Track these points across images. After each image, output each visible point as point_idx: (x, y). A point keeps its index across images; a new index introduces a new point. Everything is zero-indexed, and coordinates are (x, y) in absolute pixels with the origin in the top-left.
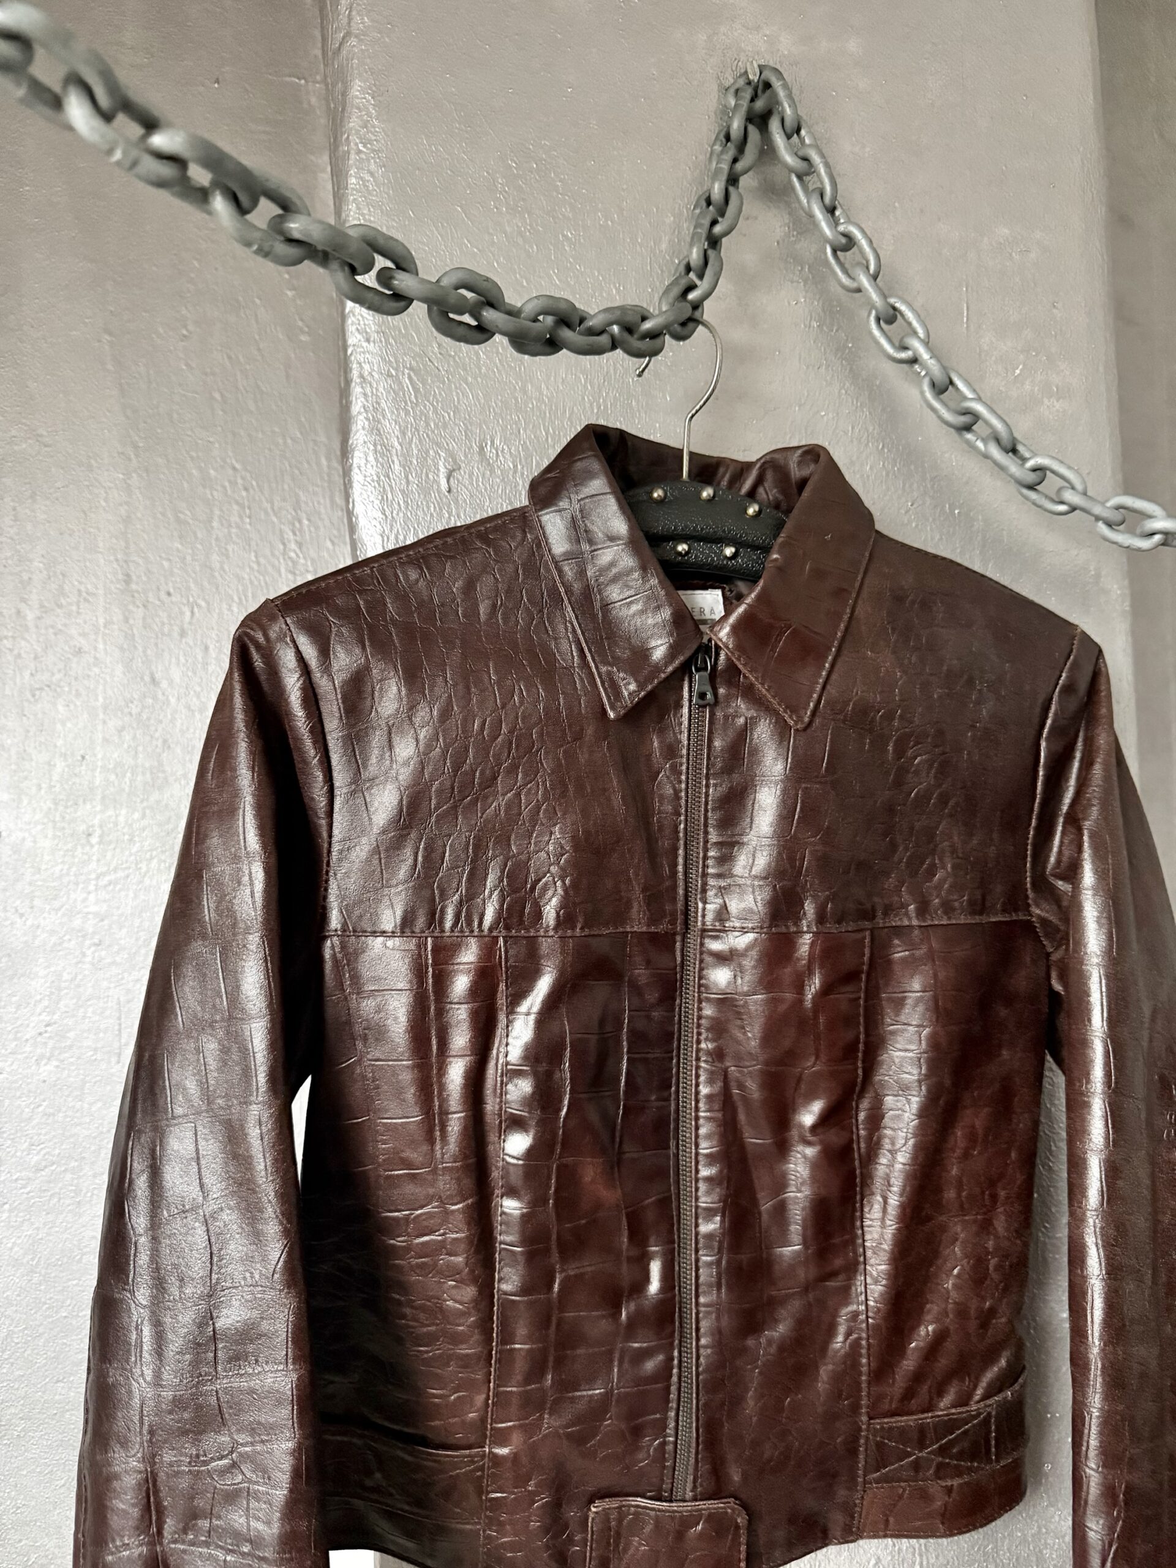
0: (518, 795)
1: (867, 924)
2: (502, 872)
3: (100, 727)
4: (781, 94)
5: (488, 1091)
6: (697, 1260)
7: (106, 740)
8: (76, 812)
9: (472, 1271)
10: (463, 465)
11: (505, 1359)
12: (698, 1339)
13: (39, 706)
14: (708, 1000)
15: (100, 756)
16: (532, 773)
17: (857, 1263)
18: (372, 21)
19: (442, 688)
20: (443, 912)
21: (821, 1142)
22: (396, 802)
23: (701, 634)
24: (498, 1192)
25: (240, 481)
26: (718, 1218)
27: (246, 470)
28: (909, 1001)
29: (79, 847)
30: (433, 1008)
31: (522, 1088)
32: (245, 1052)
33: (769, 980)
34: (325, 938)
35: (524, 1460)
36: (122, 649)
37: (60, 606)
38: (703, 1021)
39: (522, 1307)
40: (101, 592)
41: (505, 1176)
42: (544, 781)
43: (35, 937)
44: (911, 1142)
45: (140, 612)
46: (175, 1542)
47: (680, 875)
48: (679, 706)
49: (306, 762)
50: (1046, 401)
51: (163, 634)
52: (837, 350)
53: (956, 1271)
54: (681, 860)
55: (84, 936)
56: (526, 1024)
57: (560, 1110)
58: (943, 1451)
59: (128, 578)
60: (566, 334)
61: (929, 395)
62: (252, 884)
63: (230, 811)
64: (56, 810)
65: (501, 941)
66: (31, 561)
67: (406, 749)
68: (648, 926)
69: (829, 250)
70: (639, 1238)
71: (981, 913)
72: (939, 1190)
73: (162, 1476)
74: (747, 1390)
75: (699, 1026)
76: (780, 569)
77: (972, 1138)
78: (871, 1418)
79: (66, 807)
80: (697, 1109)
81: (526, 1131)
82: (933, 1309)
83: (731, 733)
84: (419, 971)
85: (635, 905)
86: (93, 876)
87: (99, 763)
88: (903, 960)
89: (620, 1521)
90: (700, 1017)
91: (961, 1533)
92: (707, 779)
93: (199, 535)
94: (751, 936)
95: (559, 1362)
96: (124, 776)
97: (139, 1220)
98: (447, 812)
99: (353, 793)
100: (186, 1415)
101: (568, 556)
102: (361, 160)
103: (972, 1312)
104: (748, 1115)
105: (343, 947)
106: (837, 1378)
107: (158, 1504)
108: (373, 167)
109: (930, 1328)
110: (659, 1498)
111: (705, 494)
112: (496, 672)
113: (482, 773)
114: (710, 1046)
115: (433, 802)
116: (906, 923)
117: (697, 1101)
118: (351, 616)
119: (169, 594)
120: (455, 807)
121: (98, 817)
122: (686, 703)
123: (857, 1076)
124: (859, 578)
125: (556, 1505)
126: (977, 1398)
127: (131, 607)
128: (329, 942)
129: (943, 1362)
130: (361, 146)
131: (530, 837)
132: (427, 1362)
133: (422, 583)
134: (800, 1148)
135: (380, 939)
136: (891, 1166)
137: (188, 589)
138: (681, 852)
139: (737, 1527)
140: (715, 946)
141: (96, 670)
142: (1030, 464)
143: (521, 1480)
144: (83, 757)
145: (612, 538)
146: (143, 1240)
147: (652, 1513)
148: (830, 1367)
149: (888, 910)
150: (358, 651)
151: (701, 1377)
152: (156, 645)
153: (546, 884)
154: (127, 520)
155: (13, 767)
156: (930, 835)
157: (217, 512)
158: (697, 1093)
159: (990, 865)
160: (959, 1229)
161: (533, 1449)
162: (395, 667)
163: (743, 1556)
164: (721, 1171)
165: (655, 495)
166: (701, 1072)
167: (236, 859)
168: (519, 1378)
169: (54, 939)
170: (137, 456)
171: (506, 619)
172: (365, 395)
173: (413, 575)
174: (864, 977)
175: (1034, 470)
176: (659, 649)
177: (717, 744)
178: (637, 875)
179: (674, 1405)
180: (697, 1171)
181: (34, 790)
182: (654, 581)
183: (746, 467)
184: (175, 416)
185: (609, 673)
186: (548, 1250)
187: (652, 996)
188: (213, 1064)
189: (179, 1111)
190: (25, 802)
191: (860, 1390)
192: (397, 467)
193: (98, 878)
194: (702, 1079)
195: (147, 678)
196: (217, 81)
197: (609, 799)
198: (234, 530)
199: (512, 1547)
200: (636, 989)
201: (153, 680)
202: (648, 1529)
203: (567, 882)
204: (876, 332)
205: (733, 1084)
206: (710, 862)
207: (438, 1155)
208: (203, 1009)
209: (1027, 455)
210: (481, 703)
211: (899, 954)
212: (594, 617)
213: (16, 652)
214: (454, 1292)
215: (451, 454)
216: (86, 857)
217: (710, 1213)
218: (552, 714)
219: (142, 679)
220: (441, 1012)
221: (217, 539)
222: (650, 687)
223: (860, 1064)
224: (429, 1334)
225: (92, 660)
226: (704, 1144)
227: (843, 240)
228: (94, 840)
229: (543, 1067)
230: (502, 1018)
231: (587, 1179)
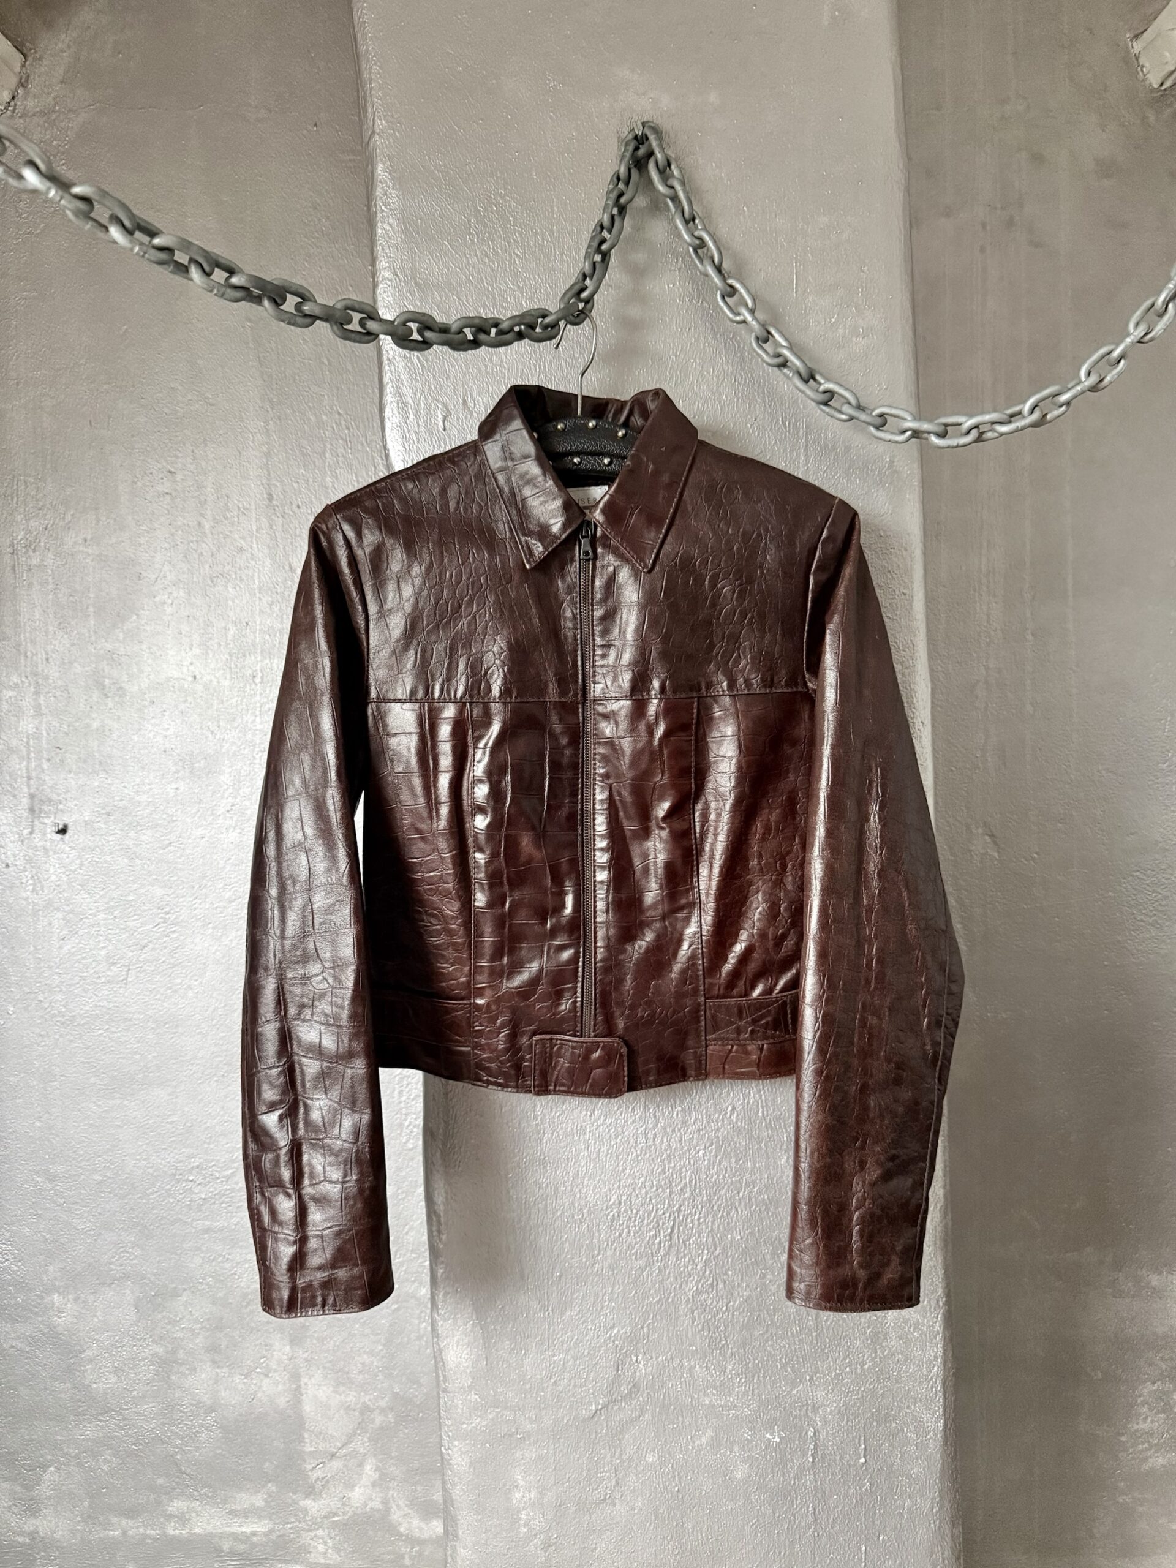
0: (475, 616)
1: (695, 694)
2: (467, 664)
3: (257, 603)
4: (654, 144)
5: (465, 793)
6: (595, 897)
7: (261, 612)
8: (244, 661)
9: (457, 893)
10: (453, 412)
11: (479, 945)
12: (595, 943)
13: (217, 588)
14: (599, 743)
15: (258, 623)
16: (482, 605)
17: (694, 903)
18: (387, 122)
19: (426, 554)
20: (433, 688)
21: (670, 827)
22: (403, 623)
23: (584, 514)
24: (472, 850)
25: (343, 423)
26: (606, 872)
27: (347, 414)
28: (726, 743)
29: (248, 685)
30: (429, 744)
31: (482, 792)
32: (324, 760)
33: (633, 730)
34: (368, 704)
35: (494, 1007)
36: (269, 546)
37: (226, 518)
38: (597, 757)
39: (488, 916)
40: (253, 507)
41: (476, 840)
42: (489, 608)
43: (222, 747)
44: (725, 828)
45: (280, 520)
46: (294, 1020)
47: (580, 667)
48: (572, 560)
49: (352, 601)
50: (854, 339)
51: (296, 536)
52: (703, 315)
53: (758, 911)
54: (579, 658)
55: (254, 746)
56: (484, 753)
57: (505, 803)
58: (754, 1021)
59: (270, 498)
60: (482, 337)
61: (755, 346)
62: (324, 669)
63: (312, 628)
64: (231, 660)
65: (468, 704)
66: (205, 487)
67: (408, 591)
68: (560, 698)
69: (691, 249)
70: (558, 881)
71: (771, 687)
72: (747, 860)
73: (287, 987)
74: (626, 974)
75: (594, 759)
76: (631, 471)
77: (767, 828)
78: (706, 999)
79: (238, 658)
80: (594, 809)
81: (486, 815)
82: (744, 935)
83: (605, 577)
84: (421, 723)
85: (551, 685)
86: (258, 705)
87: (258, 627)
88: (720, 717)
89: (552, 1048)
90: (595, 754)
91: (771, 1078)
92: (592, 606)
93: (317, 463)
94: (622, 702)
95: (511, 951)
96: (275, 636)
97: (271, 851)
98: (433, 628)
99: (380, 618)
100: (298, 953)
101: (501, 470)
102: (383, 217)
103: (770, 936)
104: (625, 812)
105: (378, 708)
106: (684, 972)
107: (285, 1000)
108: (391, 221)
109: (743, 945)
110: (575, 1036)
111: (590, 425)
112: (459, 543)
113: (452, 605)
114: (602, 771)
115: (425, 622)
116: (721, 693)
117: (594, 804)
118: (374, 513)
119: (298, 507)
120: (437, 626)
121: (259, 664)
122: (577, 558)
123: (691, 788)
124: (685, 474)
125: (513, 1037)
126: (776, 992)
127: (273, 517)
128: (370, 707)
129: (752, 967)
130: (383, 208)
131: (483, 642)
132: (437, 947)
133: (415, 491)
134: (657, 832)
135: (399, 704)
136: (713, 844)
137: (311, 502)
138: (579, 652)
139: (621, 1055)
140: (600, 709)
141: (253, 563)
142: (822, 388)
143: (493, 1020)
144: (247, 624)
145: (526, 457)
146: (273, 864)
147: (570, 1044)
148: (679, 965)
149: (709, 685)
150: (377, 533)
151: (598, 965)
152: (292, 543)
153: (493, 671)
154: (268, 455)
155: (202, 631)
156: (734, 638)
157: (329, 446)
158: (594, 799)
159: (776, 656)
160: (760, 883)
161: (498, 1001)
162: (399, 542)
163: (626, 1074)
164: (608, 844)
165: (559, 427)
166: (596, 787)
167: (315, 656)
168: (488, 958)
169: (234, 748)
170: (272, 408)
171: (465, 509)
172: (391, 371)
173: (410, 486)
174: (694, 727)
175: (825, 392)
176: (556, 525)
177: (597, 583)
178: (550, 666)
179: (580, 979)
180: (594, 845)
181: (216, 646)
182: (550, 483)
183: (623, 404)
184: (297, 377)
185: (526, 541)
186: (502, 883)
187: (564, 741)
188: (307, 767)
189: (290, 794)
190: (211, 656)
191: (698, 980)
192: (411, 416)
193: (261, 706)
194: (598, 790)
195: (287, 568)
196: (316, 125)
197: (530, 619)
198: (340, 459)
199: (489, 1060)
200: (553, 737)
201: (291, 567)
202: (568, 1054)
203: (506, 670)
204: (722, 304)
205: (615, 794)
206: (597, 658)
207: (435, 825)
208: (301, 738)
209: (822, 381)
210: (450, 562)
211: (717, 713)
212: (517, 507)
213: (199, 551)
214: (448, 905)
215: (445, 406)
216: (252, 692)
217: (602, 868)
218: (492, 567)
219: (283, 567)
220: (434, 746)
221: (329, 466)
222: (550, 549)
223: (693, 781)
224: (436, 930)
225: (249, 555)
226: (598, 828)
227: (697, 242)
228: (258, 680)
229: (495, 778)
230: (471, 750)
231: (524, 844)
